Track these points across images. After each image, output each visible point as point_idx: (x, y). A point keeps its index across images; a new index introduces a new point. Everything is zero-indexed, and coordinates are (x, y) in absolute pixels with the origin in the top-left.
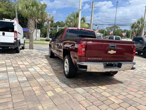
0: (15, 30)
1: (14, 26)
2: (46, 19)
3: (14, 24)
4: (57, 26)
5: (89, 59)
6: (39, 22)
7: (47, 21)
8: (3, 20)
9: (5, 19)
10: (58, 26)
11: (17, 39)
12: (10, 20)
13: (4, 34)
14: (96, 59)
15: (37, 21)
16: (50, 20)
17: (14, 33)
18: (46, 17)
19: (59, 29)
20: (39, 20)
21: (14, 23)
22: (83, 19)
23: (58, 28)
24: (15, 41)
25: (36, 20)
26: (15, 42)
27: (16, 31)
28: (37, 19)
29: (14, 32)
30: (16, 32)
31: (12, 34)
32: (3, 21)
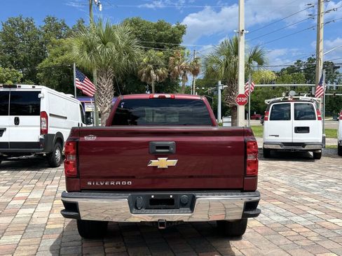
0: (41, 110)
1: (40, 99)
2: (176, 68)
3: (40, 95)
4: (217, 84)
5: (90, 183)
6: (160, 78)
7: (182, 72)
8: (16, 87)
9: (22, 85)
10: (220, 82)
11: (46, 131)
12: (30, 86)
13: (17, 122)
14: (113, 183)
15: (154, 75)
16: (188, 70)
17: (39, 117)
18: (177, 63)
19: (222, 91)
20: (160, 71)
21: (40, 92)
22: (256, 57)
23: (220, 88)
24: (42, 137)
25: (152, 72)
26: (41, 139)
27: (44, 112)
28: (155, 69)
29: (39, 115)
30: (44, 115)
31: (36, 119)
32: (17, 90)
